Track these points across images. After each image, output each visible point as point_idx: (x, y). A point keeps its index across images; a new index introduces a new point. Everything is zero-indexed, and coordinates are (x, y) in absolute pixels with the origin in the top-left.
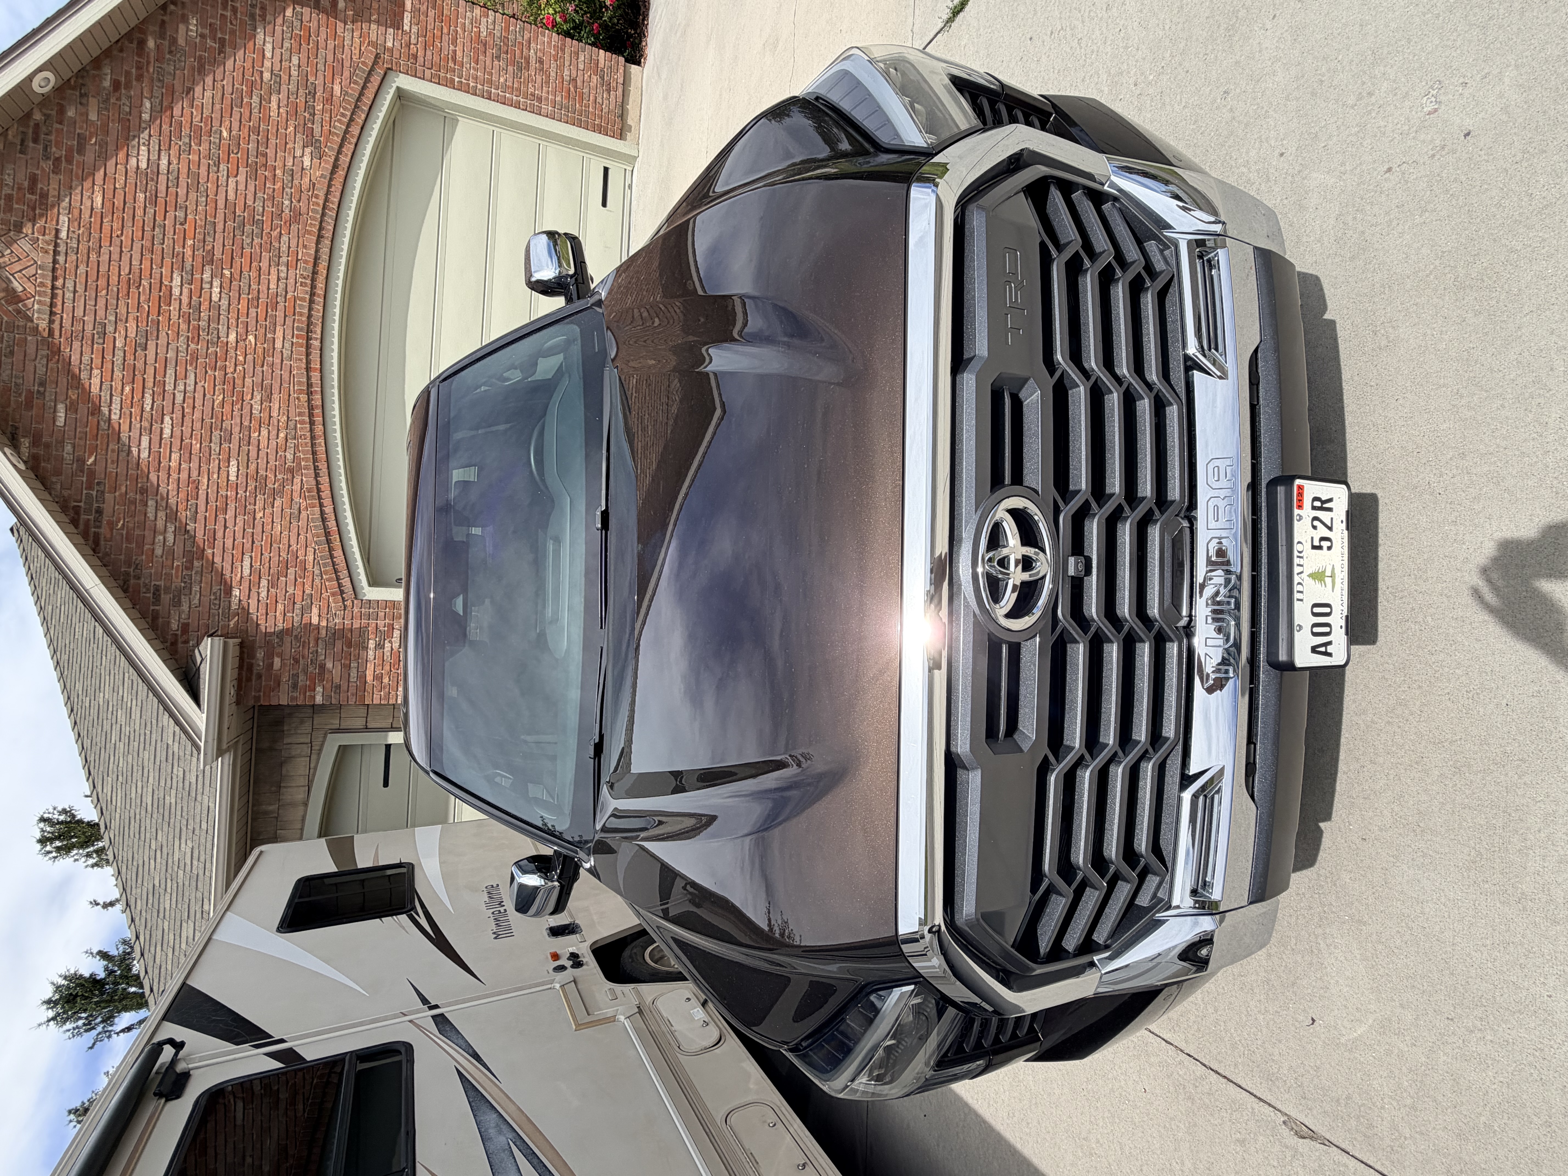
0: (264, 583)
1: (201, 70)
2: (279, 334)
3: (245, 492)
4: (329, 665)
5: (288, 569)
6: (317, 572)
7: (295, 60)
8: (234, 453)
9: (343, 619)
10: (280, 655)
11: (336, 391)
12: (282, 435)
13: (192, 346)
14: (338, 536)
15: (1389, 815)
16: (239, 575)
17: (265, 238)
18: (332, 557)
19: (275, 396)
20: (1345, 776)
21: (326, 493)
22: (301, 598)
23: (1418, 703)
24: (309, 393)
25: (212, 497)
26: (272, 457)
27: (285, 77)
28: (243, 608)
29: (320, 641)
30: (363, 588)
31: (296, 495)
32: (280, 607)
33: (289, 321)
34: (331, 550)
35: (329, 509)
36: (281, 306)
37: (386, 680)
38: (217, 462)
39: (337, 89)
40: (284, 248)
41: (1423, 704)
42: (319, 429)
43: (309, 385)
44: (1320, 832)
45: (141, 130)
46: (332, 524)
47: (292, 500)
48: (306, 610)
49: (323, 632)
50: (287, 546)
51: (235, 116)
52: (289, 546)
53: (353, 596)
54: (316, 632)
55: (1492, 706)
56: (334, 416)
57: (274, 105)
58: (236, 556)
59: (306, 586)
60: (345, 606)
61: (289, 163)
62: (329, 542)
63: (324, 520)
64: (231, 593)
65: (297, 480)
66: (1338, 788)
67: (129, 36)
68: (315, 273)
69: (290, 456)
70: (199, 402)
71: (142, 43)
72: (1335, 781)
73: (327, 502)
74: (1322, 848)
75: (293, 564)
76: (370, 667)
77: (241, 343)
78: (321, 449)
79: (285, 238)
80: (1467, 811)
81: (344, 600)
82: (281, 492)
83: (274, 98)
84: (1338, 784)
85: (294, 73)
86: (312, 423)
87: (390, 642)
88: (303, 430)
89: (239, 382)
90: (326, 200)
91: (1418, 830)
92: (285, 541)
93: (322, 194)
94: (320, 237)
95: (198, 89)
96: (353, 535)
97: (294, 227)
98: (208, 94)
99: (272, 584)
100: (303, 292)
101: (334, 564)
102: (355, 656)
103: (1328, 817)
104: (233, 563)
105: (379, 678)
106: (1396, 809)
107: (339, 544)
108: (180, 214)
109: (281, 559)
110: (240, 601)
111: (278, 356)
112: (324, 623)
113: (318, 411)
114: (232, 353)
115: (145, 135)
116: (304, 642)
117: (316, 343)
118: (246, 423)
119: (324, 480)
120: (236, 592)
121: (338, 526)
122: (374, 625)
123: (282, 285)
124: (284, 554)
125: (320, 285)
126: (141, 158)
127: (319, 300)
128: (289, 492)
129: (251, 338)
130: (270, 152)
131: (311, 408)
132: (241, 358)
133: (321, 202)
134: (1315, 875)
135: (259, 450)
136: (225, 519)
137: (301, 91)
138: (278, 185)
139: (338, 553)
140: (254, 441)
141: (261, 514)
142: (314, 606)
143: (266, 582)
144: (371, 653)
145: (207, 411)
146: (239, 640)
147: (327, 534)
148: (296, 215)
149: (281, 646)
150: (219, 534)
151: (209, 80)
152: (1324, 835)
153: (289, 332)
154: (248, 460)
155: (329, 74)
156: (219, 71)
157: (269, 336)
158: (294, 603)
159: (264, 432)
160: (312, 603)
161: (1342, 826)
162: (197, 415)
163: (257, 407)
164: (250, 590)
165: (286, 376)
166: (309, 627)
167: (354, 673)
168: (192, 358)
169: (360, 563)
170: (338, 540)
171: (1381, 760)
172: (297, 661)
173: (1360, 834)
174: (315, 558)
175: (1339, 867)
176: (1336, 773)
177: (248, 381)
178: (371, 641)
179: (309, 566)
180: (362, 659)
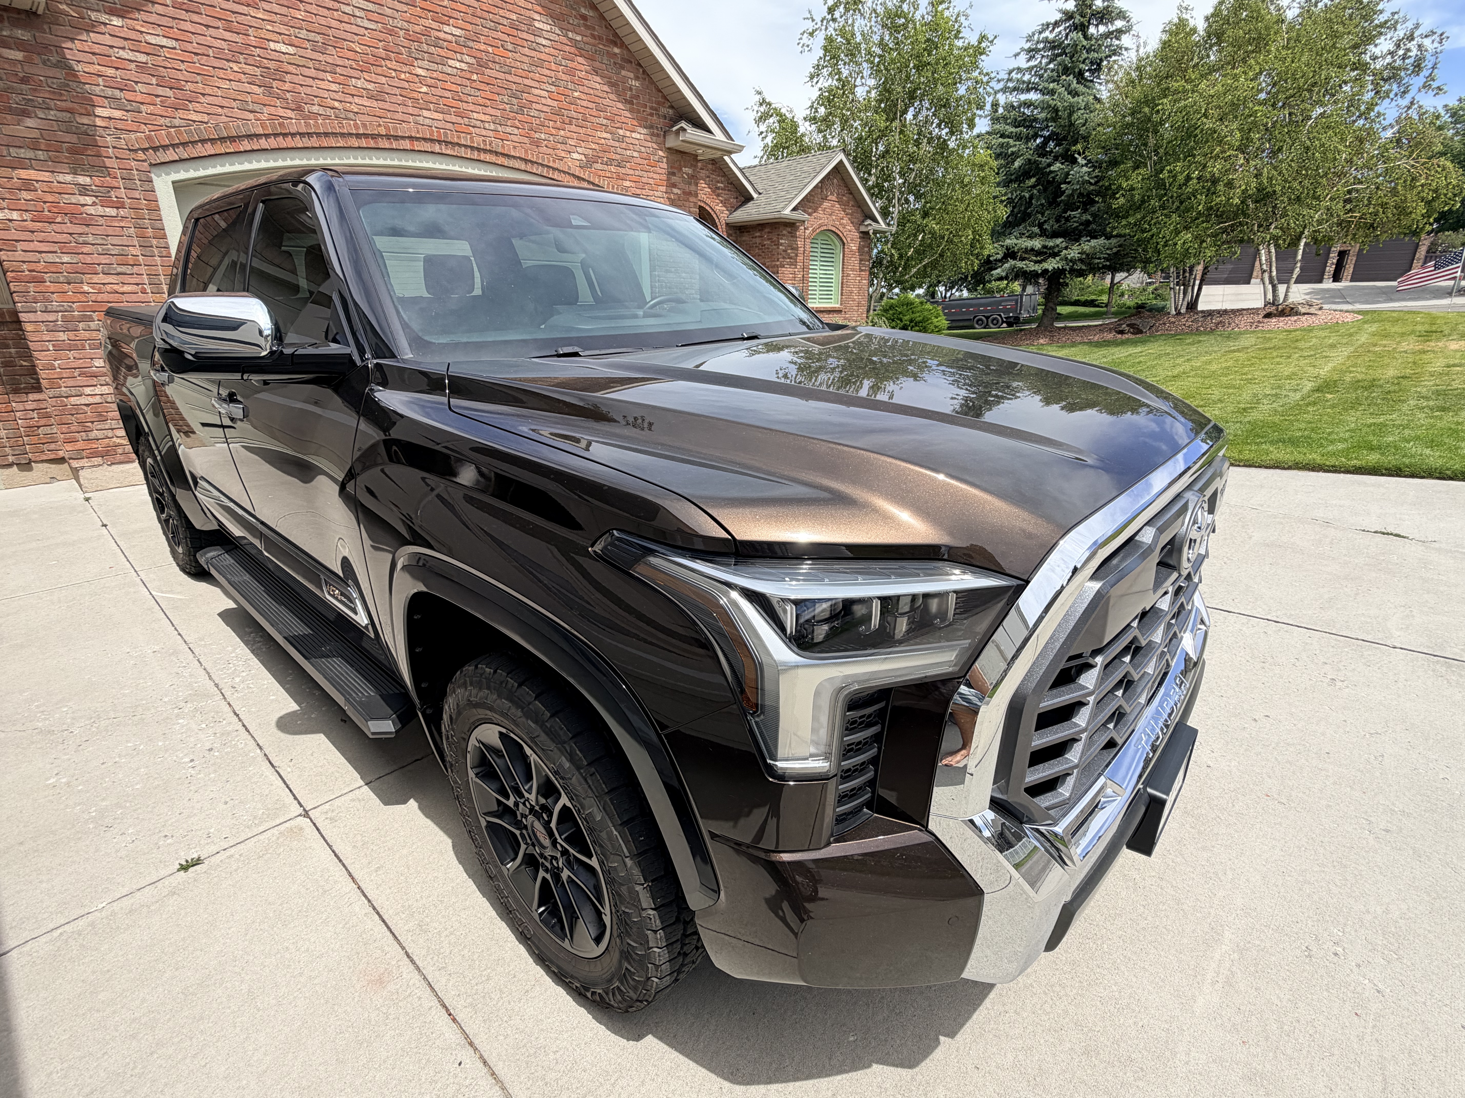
0: (143, 58)
1: (611, 84)
2: (436, 115)
3: (259, 56)
4: (30, 122)
5: (171, 88)
6: (177, 122)
7: (635, 154)
8: (302, 52)
9: (114, 147)
10: (28, 61)
11: (396, 163)
12: (336, 104)
13: (402, 33)
14: (232, 150)
15: (1012, 1059)
16: (143, 29)
17: (512, 114)
18: (203, 141)
19: (375, 104)
20: (986, 1012)
21: (281, 142)
22: (132, 99)
23: (1075, 991)
24: (388, 137)
25: (241, 18)
26: (309, 90)
27: (624, 145)
28: (94, 26)
29: (69, 115)
30: (168, 174)
31: (272, 110)
32: (111, 72)
33: (449, 126)
34: (213, 141)
35: (263, 143)
36: (459, 120)
37: (25, 195)
38: (287, 33)
39: (627, 184)
40: (509, 130)
41: (1078, 994)
42: (354, 142)
43: (396, 138)
44: (938, 1043)
45: (561, 29)
46: (246, 145)
47: (265, 105)
48: (115, 102)
49: (85, 120)
50: (203, 91)
51: (590, 105)
52: (203, 95)
53: (153, 162)
54: (84, 111)
55: (1131, 1021)
56: (371, 159)
57: (605, 135)
58: (171, 31)
59: (152, 107)
60: (136, 151)
61: (570, 142)
62: (222, 139)
63: (250, 137)
64: (114, 15)
65: (290, 114)
66: (975, 1016)
67: (616, 35)
68: (497, 153)
69: (315, 109)
70: (347, 27)
71: (615, 44)
72: (975, 1010)
73: (273, 143)
74: (931, 1057)
75: (180, 96)
76: (45, 176)
77: (417, 80)
78: (332, 142)
79: (516, 131)
80: (1082, 1086)
81: (144, 150)
82: (270, 94)
83: (608, 136)
84: (977, 1013)
85: (628, 153)
86: (358, 136)
87: (94, 204)
88: (348, 127)
89: (379, 70)
90: (554, 169)
91: (1032, 1082)
92: (208, 90)
93: (556, 166)
94: (526, 161)
95: (598, 79)
96: (237, 167)
97: (526, 140)
98: (598, 86)
99: (142, 67)
100: (478, 142)
101: (194, 143)
102: (57, 157)
103: (952, 1035)
104: (159, 25)
105: (27, 185)
106: (1020, 1057)
107: (223, 151)
108: (510, 47)
109: (183, 83)
110: (105, 24)
111: (416, 111)
112: (99, 122)
113: (372, 144)
114: (405, 69)
115: (558, 31)
116: (61, 94)
117: (437, 148)
118: (338, 70)
119: (299, 142)
120: (116, 21)
121: (246, 151)
122: (116, 185)
123: (478, 123)
124: (189, 86)
125: (488, 157)
126: (542, 24)
127: (475, 155)
128: (272, 103)
129: (424, 89)
130: (573, 128)
131: (374, 137)
132: (403, 76)
133: (551, 164)
134: (909, 1077)
135: (313, 78)
136: (218, 28)
137: (618, 157)
138: (554, 131)
139: (209, 149)
140: (321, 75)
141: (236, 69)
142: (125, 113)
143: (144, 60)
144: (69, 178)
145: (339, 33)
146: (40, 12)
147: (232, 139)
148: (537, 143)
149: (44, 63)
150: (195, 18)
151: (606, 88)
152: (939, 1048)
153: (440, 124)
154: (298, 66)
155: (634, 178)
156: (613, 96)
157: (431, 106)
158: (121, 90)
159: (334, 87)
160: (127, 111)
161: (962, 1048)
162: (334, 24)
163: (359, 84)
164: (125, 39)
165: (399, 116)
166: (88, 105)
167: (23, 153)
168: (390, 30)
169: (202, 173)
170: (228, 151)
171: (1025, 1015)
172: (24, 80)
173: (976, 1062)
174: (194, 121)
175: (938, 1081)
176: (979, 1005)
177: (383, 80)
178: (88, 179)
179: (181, 114)
180: (55, 167)
